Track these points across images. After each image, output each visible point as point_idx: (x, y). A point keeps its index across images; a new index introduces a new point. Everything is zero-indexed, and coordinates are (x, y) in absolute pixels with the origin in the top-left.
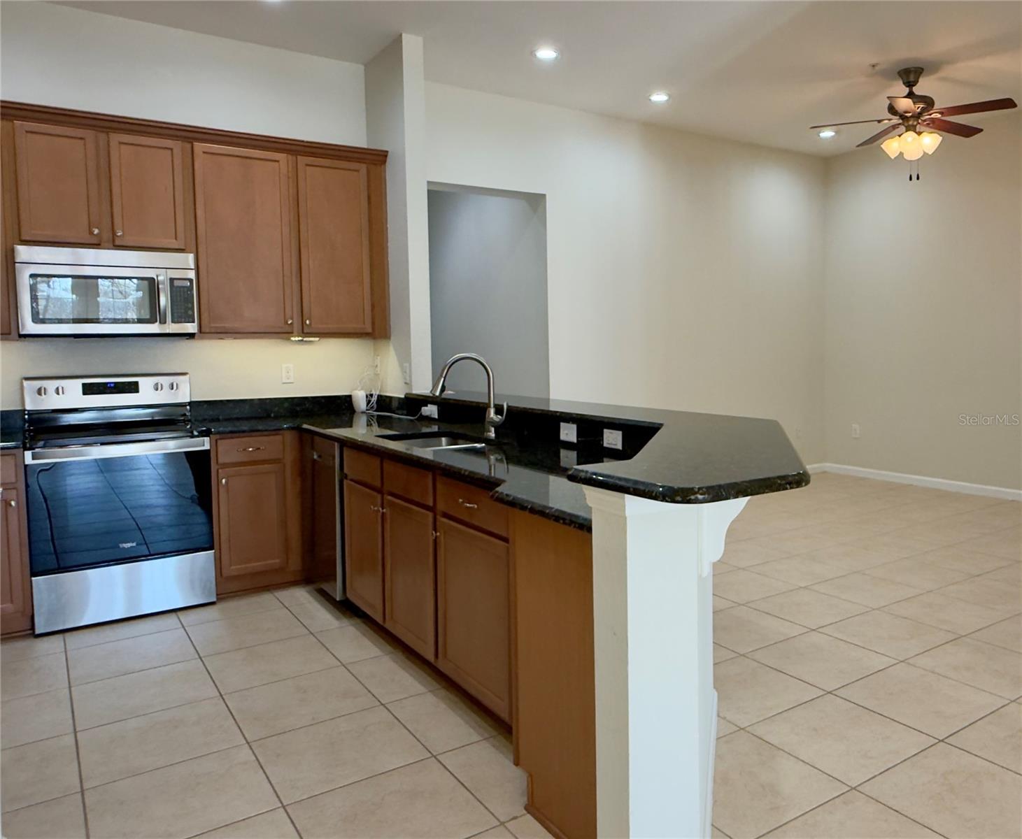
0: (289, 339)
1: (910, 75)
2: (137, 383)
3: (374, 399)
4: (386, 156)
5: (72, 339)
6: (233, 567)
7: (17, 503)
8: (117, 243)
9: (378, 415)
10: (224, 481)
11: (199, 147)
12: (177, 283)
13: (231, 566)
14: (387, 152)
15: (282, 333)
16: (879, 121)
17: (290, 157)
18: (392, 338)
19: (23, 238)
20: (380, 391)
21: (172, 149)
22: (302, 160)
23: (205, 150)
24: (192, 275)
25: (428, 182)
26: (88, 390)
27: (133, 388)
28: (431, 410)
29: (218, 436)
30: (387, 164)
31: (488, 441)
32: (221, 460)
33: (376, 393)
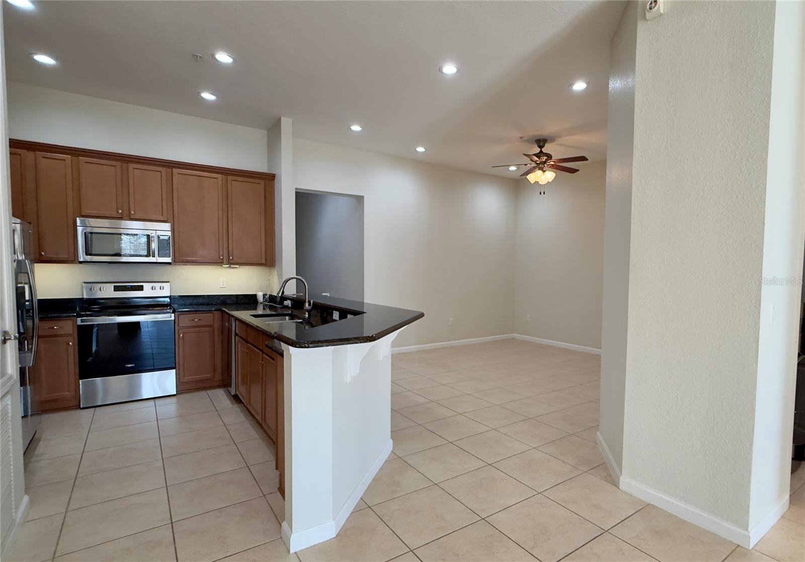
0: (222, 266)
1: (541, 142)
2: (142, 286)
3: (267, 296)
4: (274, 177)
5: (107, 264)
6: (185, 378)
7: (73, 343)
8: (132, 217)
9: (270, 305)
10: (181, 335)
11: (175, 171)
12: (162, 238)
13: (184, 377)
14: (275, 174)
15: (219, 262)
16: (525, 165)
17: (223, 176)
18: (276, 267)
19: (83, 214)
20: (271, 292)
21: (161, 172)
22: (230, 178)
23: (179, 172)
24: (169, 233)
25: (296, 189)
26: (116, 289)
27: (141, 288)
28: (288, 303)
29: (179, 313)
30: (275, 180)
31: (304, 319)
32: (180, 325)
33: (269, 293)
